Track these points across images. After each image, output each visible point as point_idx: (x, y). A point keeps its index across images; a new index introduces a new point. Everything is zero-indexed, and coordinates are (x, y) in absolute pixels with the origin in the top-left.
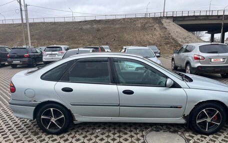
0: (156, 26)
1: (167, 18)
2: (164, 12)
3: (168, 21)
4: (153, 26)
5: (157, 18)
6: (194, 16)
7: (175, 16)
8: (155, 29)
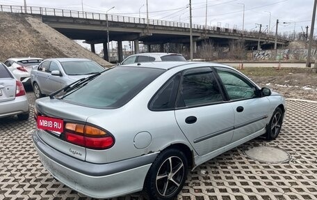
0: (20, 27)
1: (34, 15)
2: (25, 7)
3: (36, 20)
4: (15, 27)
5: (17, 15)
6: (71, 18)
7: (44, 14)
8: (20, 31)
